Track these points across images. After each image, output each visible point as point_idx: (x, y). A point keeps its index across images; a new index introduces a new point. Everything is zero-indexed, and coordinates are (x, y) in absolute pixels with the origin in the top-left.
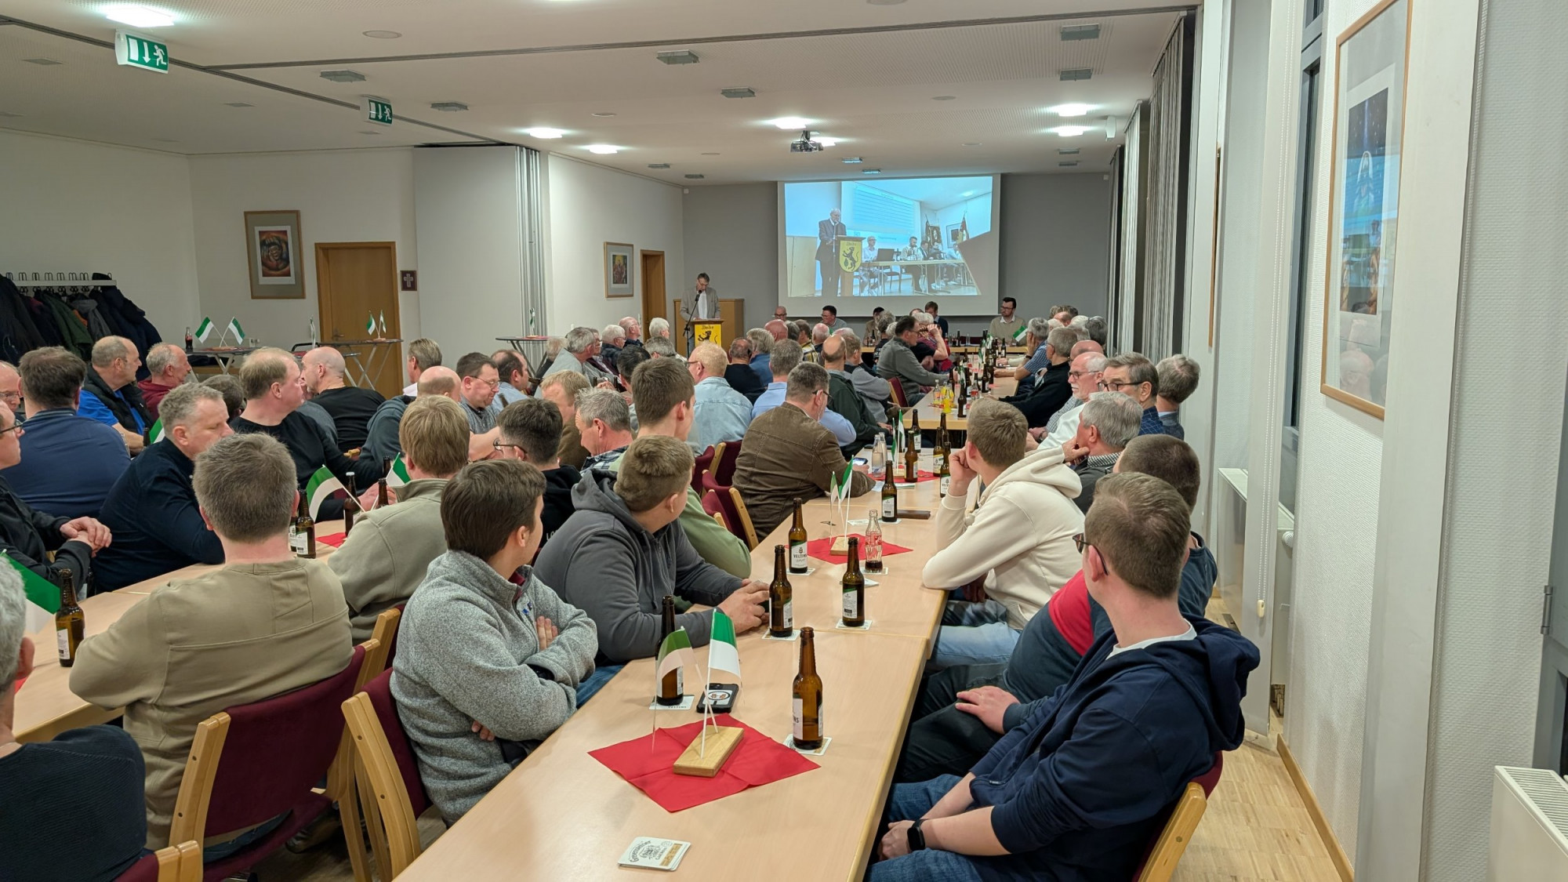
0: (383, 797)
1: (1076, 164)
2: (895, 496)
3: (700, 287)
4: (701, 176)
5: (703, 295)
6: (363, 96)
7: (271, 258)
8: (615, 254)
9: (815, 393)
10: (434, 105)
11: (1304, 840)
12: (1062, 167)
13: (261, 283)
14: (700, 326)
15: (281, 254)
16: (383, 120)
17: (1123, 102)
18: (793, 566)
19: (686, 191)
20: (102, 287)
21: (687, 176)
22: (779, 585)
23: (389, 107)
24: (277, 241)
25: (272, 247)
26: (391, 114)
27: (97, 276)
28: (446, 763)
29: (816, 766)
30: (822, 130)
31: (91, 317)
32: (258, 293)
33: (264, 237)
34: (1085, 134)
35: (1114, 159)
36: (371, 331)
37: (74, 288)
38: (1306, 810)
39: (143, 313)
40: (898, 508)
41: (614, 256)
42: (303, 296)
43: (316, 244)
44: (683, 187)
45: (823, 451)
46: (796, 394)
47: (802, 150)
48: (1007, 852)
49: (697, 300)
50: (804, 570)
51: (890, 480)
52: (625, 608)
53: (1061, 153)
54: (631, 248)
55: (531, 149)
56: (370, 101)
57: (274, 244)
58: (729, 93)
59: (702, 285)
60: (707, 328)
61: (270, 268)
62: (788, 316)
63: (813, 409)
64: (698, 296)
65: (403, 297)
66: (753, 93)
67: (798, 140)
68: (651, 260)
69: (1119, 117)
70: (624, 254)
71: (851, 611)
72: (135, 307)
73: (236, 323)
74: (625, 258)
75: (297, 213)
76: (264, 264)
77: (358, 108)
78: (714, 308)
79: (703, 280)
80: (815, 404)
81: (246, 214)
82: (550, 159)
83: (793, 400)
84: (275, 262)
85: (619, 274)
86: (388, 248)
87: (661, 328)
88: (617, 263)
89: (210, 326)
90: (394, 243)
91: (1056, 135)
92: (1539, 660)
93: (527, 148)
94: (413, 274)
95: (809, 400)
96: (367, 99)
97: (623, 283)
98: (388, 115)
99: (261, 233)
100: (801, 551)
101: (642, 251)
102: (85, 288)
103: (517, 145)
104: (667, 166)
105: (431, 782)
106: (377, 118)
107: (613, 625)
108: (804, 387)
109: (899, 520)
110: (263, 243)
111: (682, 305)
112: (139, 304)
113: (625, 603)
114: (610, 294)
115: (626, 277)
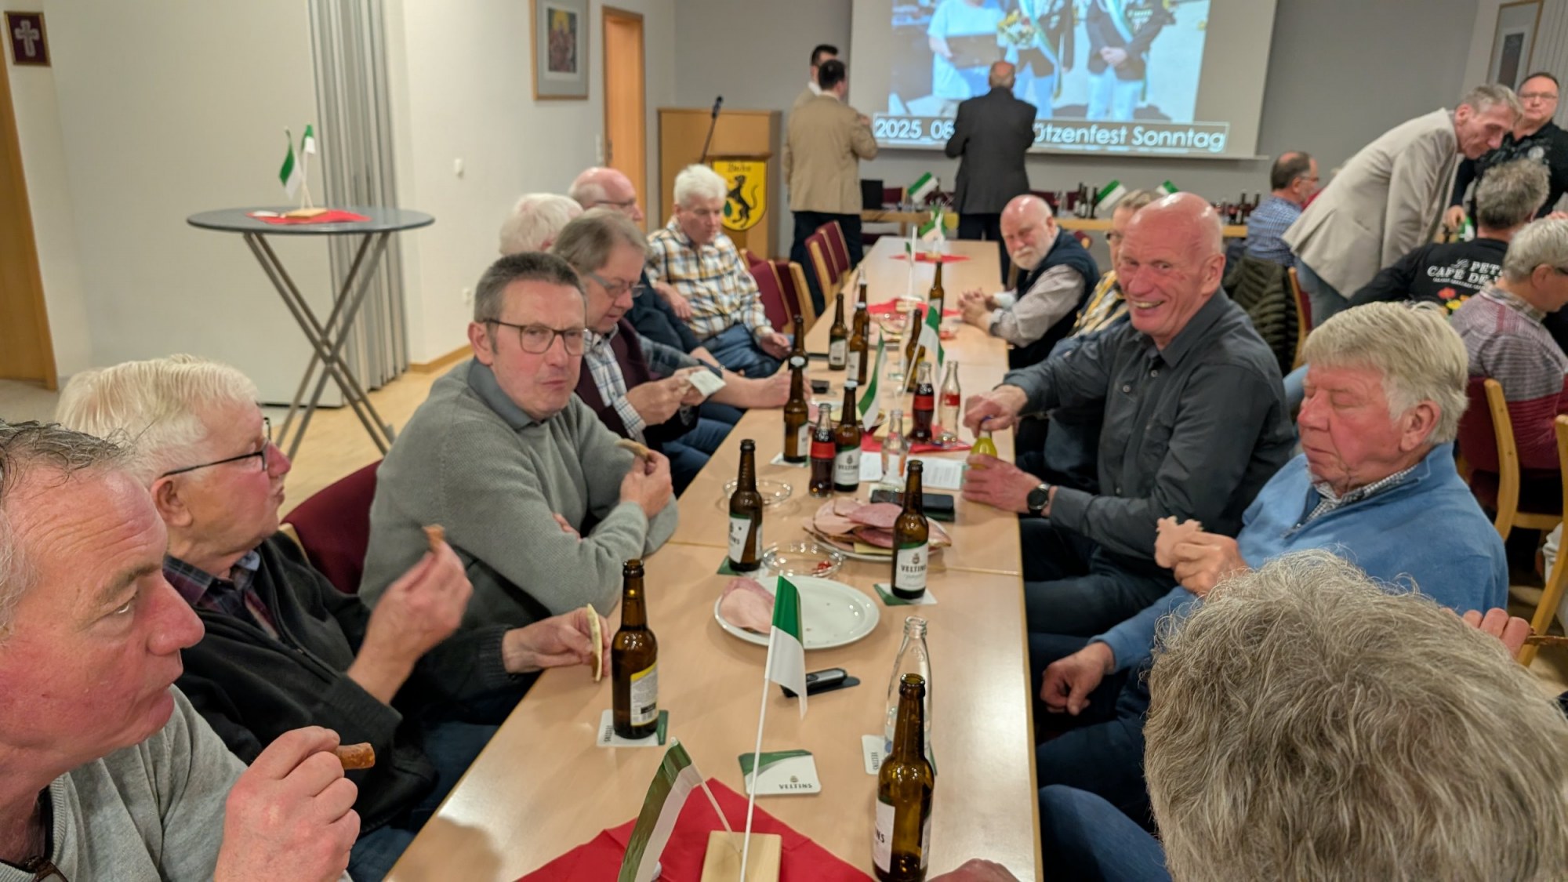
8: (553, 7)
41: (551, 12)
65: (20, 82)
70: (572, 11)
85: (560, 51)
88: (556, 26)
94: (36, 20)
97: (568, 70)
101: (604, 8)
114: (543, 92)
115: (573, 60)
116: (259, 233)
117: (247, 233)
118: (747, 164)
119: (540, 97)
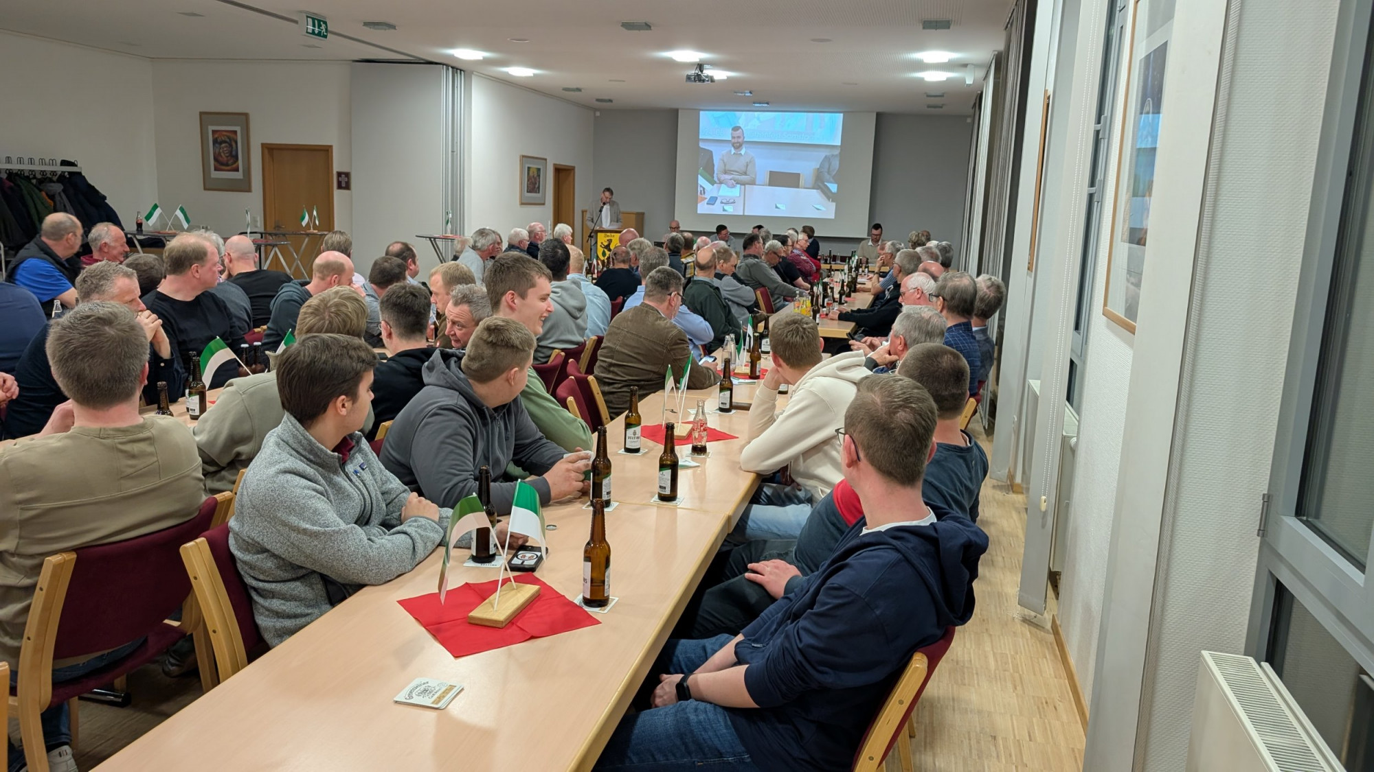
0: (214, 632)
1: (941, 107)
2: (731, 390)
3: (604, 200)
4: (610, 101)
5: (606, 208)
6: (301, 12)
7: (222, 154)
8: (530, 166)
9: (670, 294)
10: (366, 24)
11: (1061, 707)
12: (929, 109)
13: (212, 176)
14: (603, 234)
15: (231, 152)
16: (319, 34)
17: (981, 52)
18: (627, 447)
19: (598, 114)
20: (69, 173)
21: (598, 100)
22: (600, 461)
23: (325, 23)
24: (228, 140)
25: (223, 145)
26: (326, 29)
27: (64, 163)
28: (276, 604)
29: (597, 622)
30: (715, 64)
31: (58, 198)
32: (210, 185)
33: (216, 136)
34: (948, 80)
35: (975, 104)
36: (304, 223)
37: (43, 172)
38: (1067, 681)
39: (105, 198)
40: (733, 401)
41: (529, 168)
42: (249, 190)
43: (263, 145)
44: (595, 110)
45: (674, 347)
46: (652, 295)
47: (695, 81)
48: (757, 706)
49: (601, 211)
50: (637, 451)
51: (727, 375)
52: (456, 475)
53: (928, 96)
54: (544, 161)
55: (457, 69)
56: (307, 17)
57: (225, 142)
58: (628, 26)
59: (607, 198)
60: (608, 236)
61: (222, 164)
62: (680, 229)
63: (668, 308)
64: (602, 207)
65: (338, 194)
66: (650, 27)
67: (692, 72)
68: (563, 174)
69: (977, 66)
70: (539, 167)
71: (665, 488)
72: (97, 192)
73: (182, 210)
74: (539, 170)
75: (246, 115)
76: (216, 159)
77: (296, 22)
78: (616, 218)
79: (607, 194)
80: (670, 304)
81: (201, 114)
82: (473, 76)
83: (649, 301)
84: (225, 159)
85: (532, 184)
86: (326, 151)
87: (564, 233)
88: (531, 174)
89: (158, 212)
90: (331, 147)
91: (922, 80)
92: (1256, 559)
93: (453, 68)
94: (347, 175)
95: (664, 301)
96: (305, 15)
97: (536, 192)
98: (324, 30)
99: (214, 132)
100: (635, 433)
101: (555, 165)
102: (54, 173)
103: (443, 64)
104: (579, 90)
105: (263, 621)
106: (313, 33)
107: (444, 489)
108: (660, 289)
109: (733, 411)
110: (215, 141)
111: (588, 216)
112: (102, 191)
113: (459, 470)
114: (524, 201)
115: (539, 187)
116: (435, 238)
117: (430, 238)
118: (613, 234)
119: (522, 204)
